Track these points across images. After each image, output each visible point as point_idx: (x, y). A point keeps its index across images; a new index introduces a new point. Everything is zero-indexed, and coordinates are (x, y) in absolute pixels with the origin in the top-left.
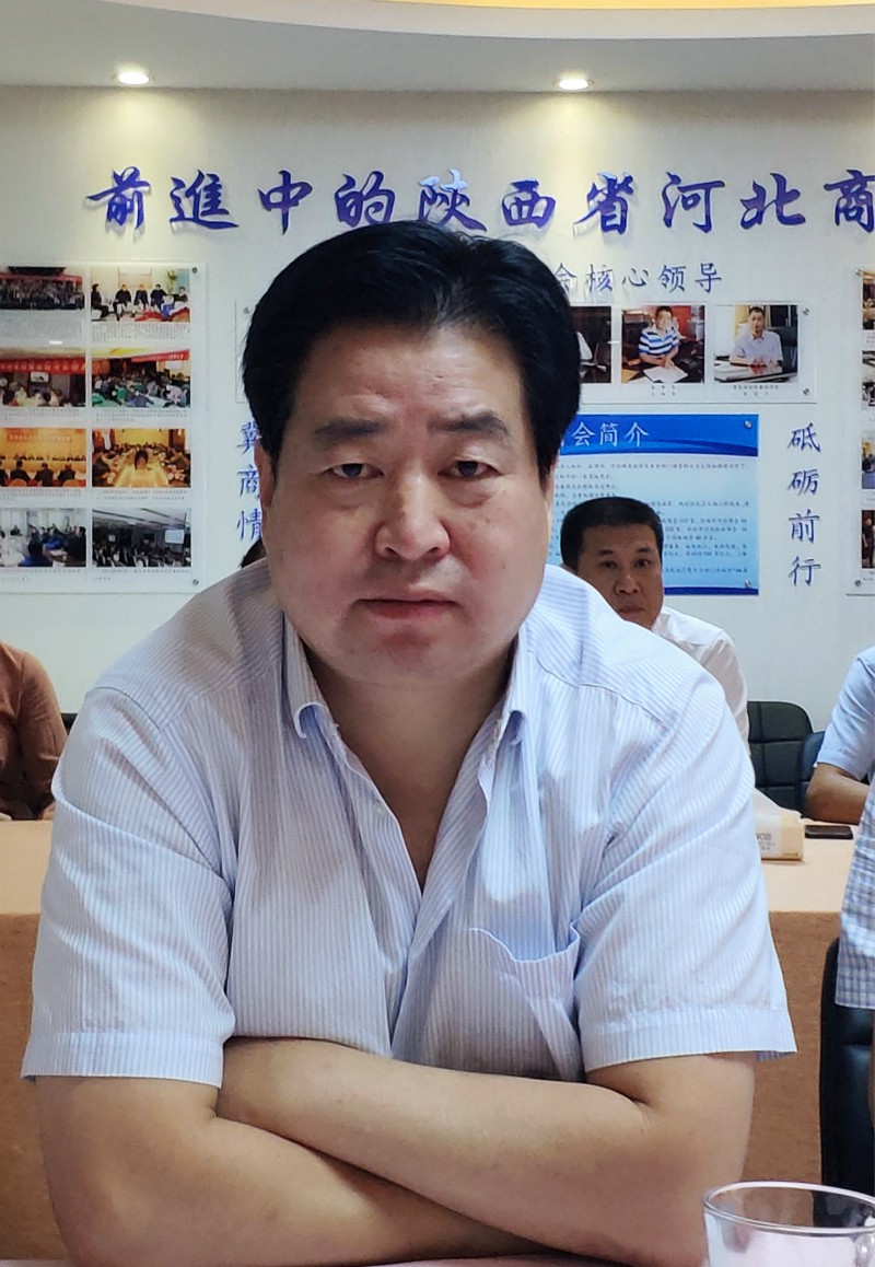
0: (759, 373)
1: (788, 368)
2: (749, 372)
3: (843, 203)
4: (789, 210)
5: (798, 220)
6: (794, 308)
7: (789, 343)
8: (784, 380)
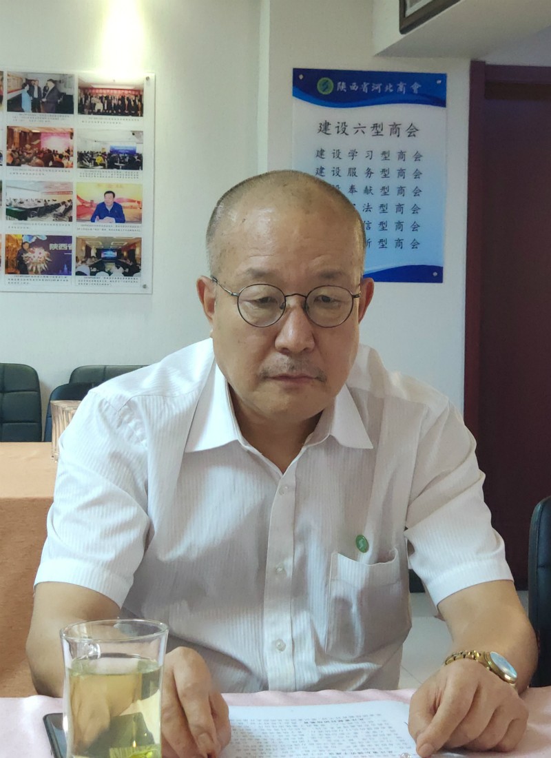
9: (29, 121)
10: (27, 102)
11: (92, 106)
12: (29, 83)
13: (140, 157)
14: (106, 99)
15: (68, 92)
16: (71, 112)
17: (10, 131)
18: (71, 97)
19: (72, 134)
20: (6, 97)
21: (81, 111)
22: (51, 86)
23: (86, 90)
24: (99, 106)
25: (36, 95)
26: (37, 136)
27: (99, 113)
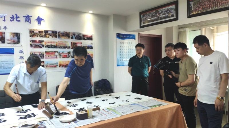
0: (14, 42)
1: (18, 42)
2: (12, 42)
3: (26, 19)
4: (18, 19)
5: (19, 21)
6: (19, 33)
7: (19, 38)
8: (18, 43)
9: (75, 41)
10: (74, 37)
11: (85, 38)
12: (74, 34)
13: (92, 47)
14: (87, 37)
15: (81, 36)
16: (81, 39)
17: (71, 42)
18: (81, 37)
19: (82, 43)
20: (71, 37)
21: (83, 39)
22: (78, 35)
23: (84, 36)
24: (86, 39)
25: (75, 36)
26: (76, 43)
27: (86, 40)
